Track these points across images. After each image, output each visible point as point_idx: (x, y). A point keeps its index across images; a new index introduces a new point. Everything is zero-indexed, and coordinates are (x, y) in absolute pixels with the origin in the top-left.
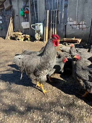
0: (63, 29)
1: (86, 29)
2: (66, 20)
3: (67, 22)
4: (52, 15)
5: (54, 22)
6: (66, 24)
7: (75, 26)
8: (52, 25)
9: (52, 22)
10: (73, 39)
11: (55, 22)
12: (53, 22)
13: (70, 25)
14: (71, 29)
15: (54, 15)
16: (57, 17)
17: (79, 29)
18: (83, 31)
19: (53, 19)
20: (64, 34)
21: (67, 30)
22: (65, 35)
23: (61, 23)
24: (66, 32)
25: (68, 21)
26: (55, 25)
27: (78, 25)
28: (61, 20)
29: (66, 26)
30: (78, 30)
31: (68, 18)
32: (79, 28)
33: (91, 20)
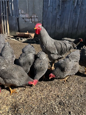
0: (15, 22)
2: (18, 12)
3: (19, 14)
4: (1, 6)
5: (4, 14)
6: (18, 17)
7: (27, 20)
8: (3, 16)
9: (2, 14)
10: (26, 33)
11: (6, 14)
13: (23, 18)
14: (24, 23)
15: (4, 6)
16: (8, 9)
17: (32, 22)
19: (3, 11)
20: (17, 28)
21: (20, 24)
23: (13, 15)
24: (20, 26)
27: (31, 19)
28: (12, 13)
30: (31, 24)
31: (19, 10)
33: (42, 13)
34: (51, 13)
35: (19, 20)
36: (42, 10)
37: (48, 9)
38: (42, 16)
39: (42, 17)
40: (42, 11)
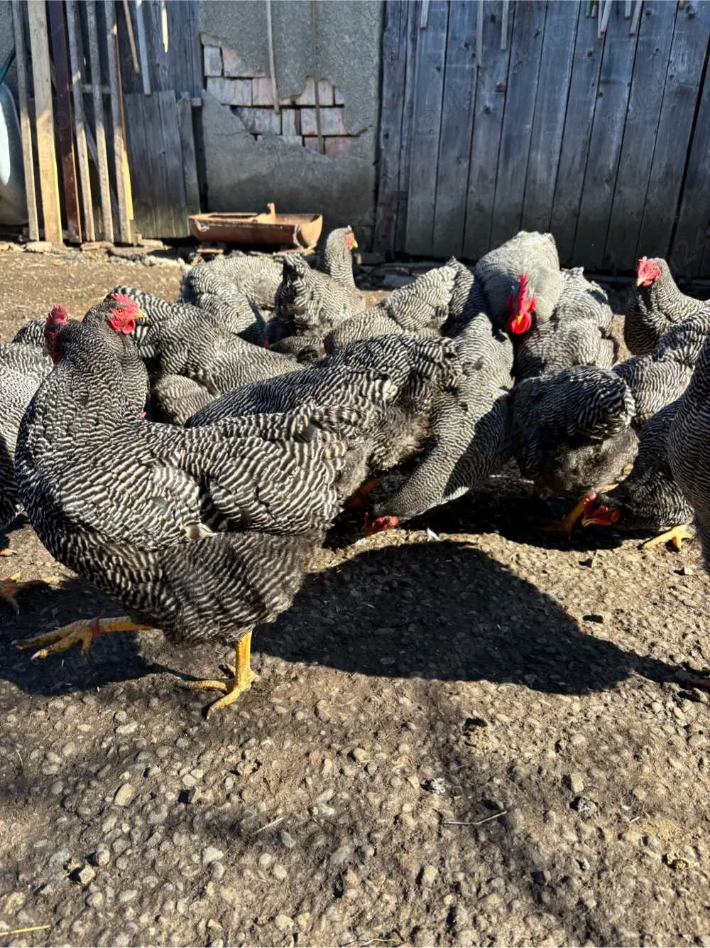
0: (177, 139)
1: (349, 141)
2: (196, 67)
3: (205, 79)
4: (71, 18)
5: (96, 78)
6: (197, 102)
7: (266, 121)
9: (76, 77)
10: (263, 219)
11: (105, 81)
12: (87, 78)
13: (234, 108)
14: (242, 141)
15: (91, 19)
16: (122, 39)
17: (299, 139)
18: (326, 159)
19: (85, 51)
20: (193, 180)
21: (209, 152)
22: (204, 187)
23: (156, 86)
24: (209, 164)
25: (208, 72)
26: (106, 100)
27: (292, 112)
28: (153, 68)
29: (197, 112)
30: (294, 148)
31: (208, 51)
32: (299, 132)
33: (376, 72)
34: (439, 76)
35: (205, 123)
36: (375, 52)
37: (414, 41)
38: (373, 92)
39: (374, 104)
40: (376, 60)
